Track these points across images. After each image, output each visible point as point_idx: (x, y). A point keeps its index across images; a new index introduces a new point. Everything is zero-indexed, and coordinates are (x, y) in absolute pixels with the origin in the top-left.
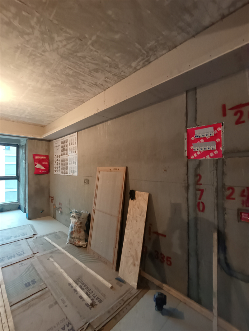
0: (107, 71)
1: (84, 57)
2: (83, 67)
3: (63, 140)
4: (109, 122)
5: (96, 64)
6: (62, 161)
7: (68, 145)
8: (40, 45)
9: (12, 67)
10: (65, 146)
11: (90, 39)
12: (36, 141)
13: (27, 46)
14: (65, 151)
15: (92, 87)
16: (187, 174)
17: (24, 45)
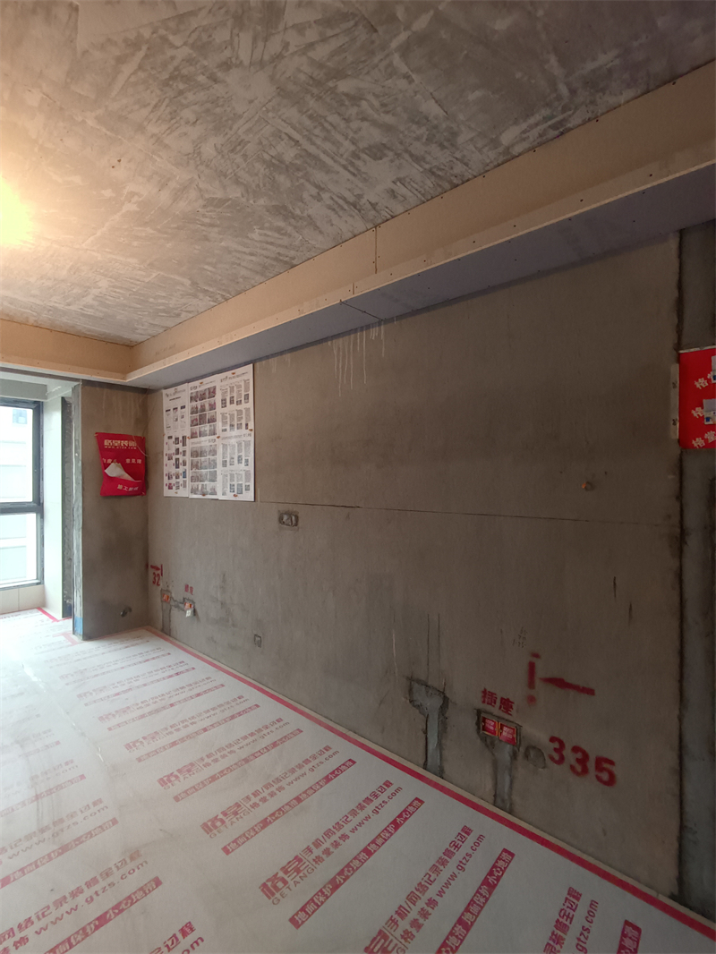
0: (411, 155)
1: (355, 99)
2: (339, 138)
3: (198, 389)
4: (374, 332)
5: (388, 128)
6: (196, 454)
7: (219, 404)
8: (222, 36)
9: (91, 123)
10: (207, 407)
11: (407, 28)
12: (106, 391)
13: (171, 38)
14: (204, 423)
15: (341, 213)
16: (680, 496)
17: (162, 32)
